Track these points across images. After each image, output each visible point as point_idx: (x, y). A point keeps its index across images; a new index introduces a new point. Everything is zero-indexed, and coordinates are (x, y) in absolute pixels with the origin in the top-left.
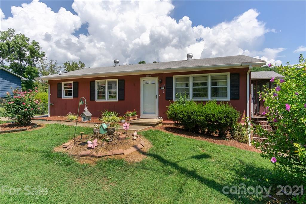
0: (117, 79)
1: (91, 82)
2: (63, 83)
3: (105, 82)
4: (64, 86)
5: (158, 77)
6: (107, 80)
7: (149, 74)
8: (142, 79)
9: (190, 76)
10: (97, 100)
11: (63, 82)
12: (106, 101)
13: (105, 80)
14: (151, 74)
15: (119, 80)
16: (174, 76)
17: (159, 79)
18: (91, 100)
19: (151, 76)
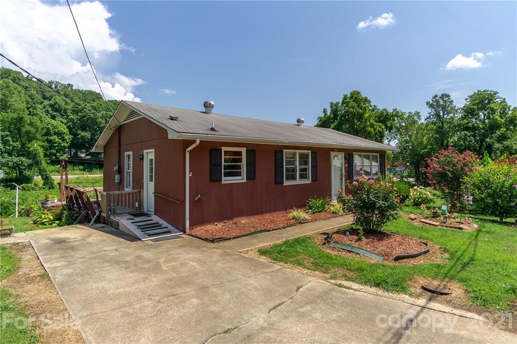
0: (310, 151)
1: (276, 152)
3: (295, 154)
6: (298, 152)
7: (337, 149)
8: (333, 154)
9: (362, 154)
10: (285, 183)
12: (297, 183)
15: (311, 153)
16: (354, 153)
17: (345, 155)
18: (276, 183)
19: (339, 151)
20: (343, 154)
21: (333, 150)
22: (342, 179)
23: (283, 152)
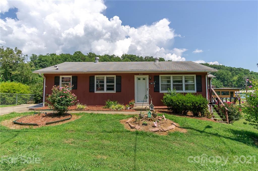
0: (115, 76)
1: (90, 77)
2: (61, 77)
4: (61, 80)
5: (148, 75)
6: (105, 76)
8: (136, 77)
9: (171, 76)
10: (96, 92)
12: (105, 93)
13: (103, 76)
14: (143, 73)
16: (160, 75)
17: (149, 77)
18: (90, 92)
19: (143, 75)
21: (138, 74)
23: (94, 77)
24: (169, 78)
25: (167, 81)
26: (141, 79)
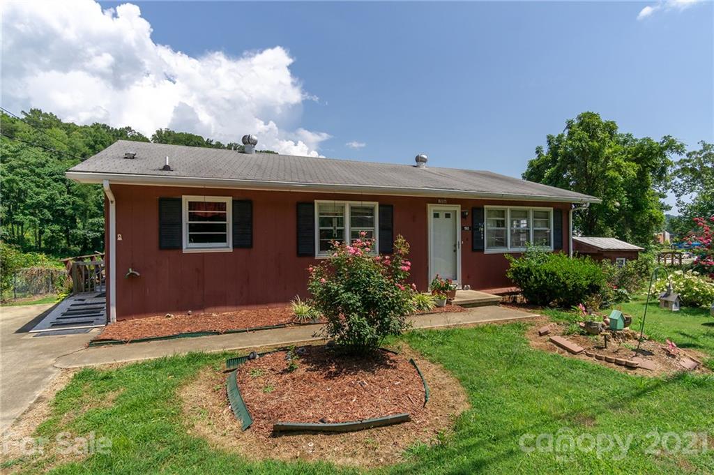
0: (377, 204)
1: (298, 204)
2: (186, 199)
3: (343, 207)
4: (188, 211)
5: (460, 206)
6: (348, 204)
7: (443, 199)
8: (431, 209)
9: (507, 209)
10: (320, 255)
11: (184, 197)
13: (343, 202)
14: (447, 199)
15: (380, 206)
16: (485, 206)
17: (462, 209)
18: (299, 255)
19: (448, 203)
20: (458, 208)
21: (434, 201)
22: (455, 251)
23: (313, 204)
24: (503, 213)
25: (496, 223)
26: (442, 215)
